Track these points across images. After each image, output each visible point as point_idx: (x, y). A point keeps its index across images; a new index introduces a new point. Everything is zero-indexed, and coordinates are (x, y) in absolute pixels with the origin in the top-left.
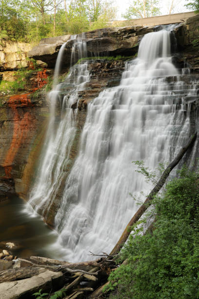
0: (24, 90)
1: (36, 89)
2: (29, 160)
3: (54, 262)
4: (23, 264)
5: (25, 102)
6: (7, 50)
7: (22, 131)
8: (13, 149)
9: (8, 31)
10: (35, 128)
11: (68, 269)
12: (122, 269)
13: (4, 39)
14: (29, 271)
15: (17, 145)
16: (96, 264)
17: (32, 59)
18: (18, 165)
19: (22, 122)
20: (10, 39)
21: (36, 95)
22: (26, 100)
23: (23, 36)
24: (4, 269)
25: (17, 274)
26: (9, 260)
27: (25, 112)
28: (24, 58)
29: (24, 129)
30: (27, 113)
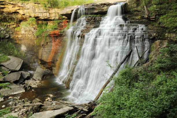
0: (57, 29)
1: (62, 28)
2: (58, 59)
3: (69, 103)
4: (56, 104)
5: (57, 34)
6: (50, 12)
7: (56, 47)
8: (52, 55)
9: (51, 4)
10: (61, 45)
11: (76, 106)
12: (100, 106)
13: (49, 7)
14: (59, 107)
15: (53, 53)
16: (88, 104)
17: (61, 16)
18: (53, 62)
19: (56, 43)
20: (52, 7)
21: (62, 31)
22: (58, 33)
23: (57, 6)
24: (49, 105)
25: (54, 108)
26: (50, 102)
27: (57, 38)
28: (57, 15)
29: (57, 46)
30: (58, 39)
